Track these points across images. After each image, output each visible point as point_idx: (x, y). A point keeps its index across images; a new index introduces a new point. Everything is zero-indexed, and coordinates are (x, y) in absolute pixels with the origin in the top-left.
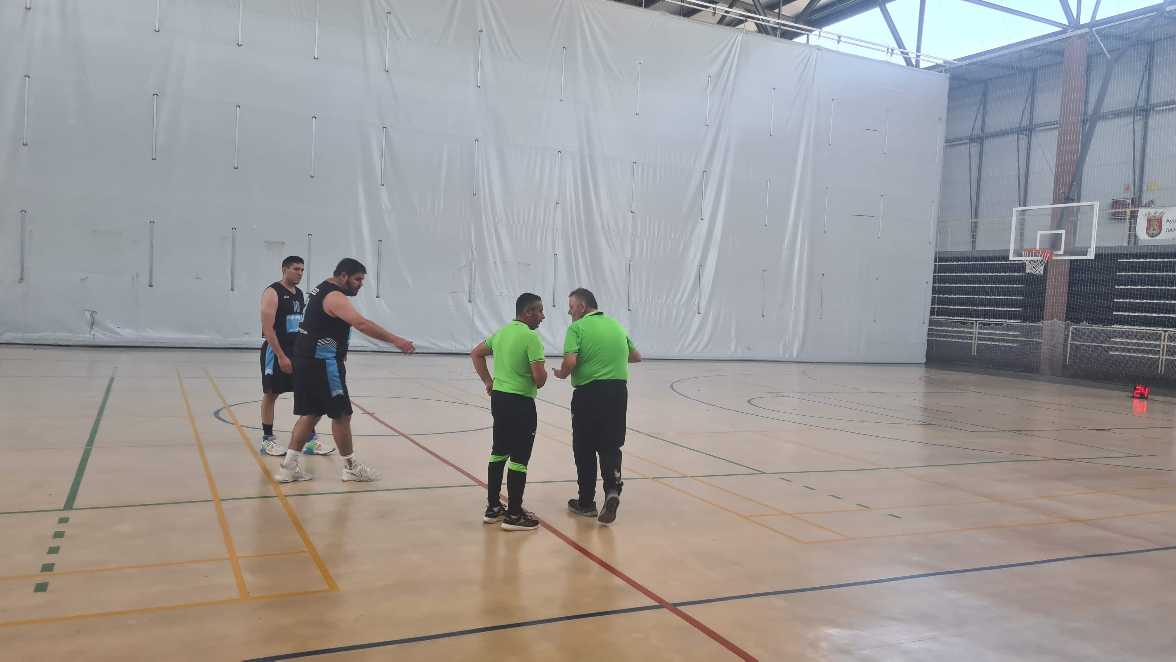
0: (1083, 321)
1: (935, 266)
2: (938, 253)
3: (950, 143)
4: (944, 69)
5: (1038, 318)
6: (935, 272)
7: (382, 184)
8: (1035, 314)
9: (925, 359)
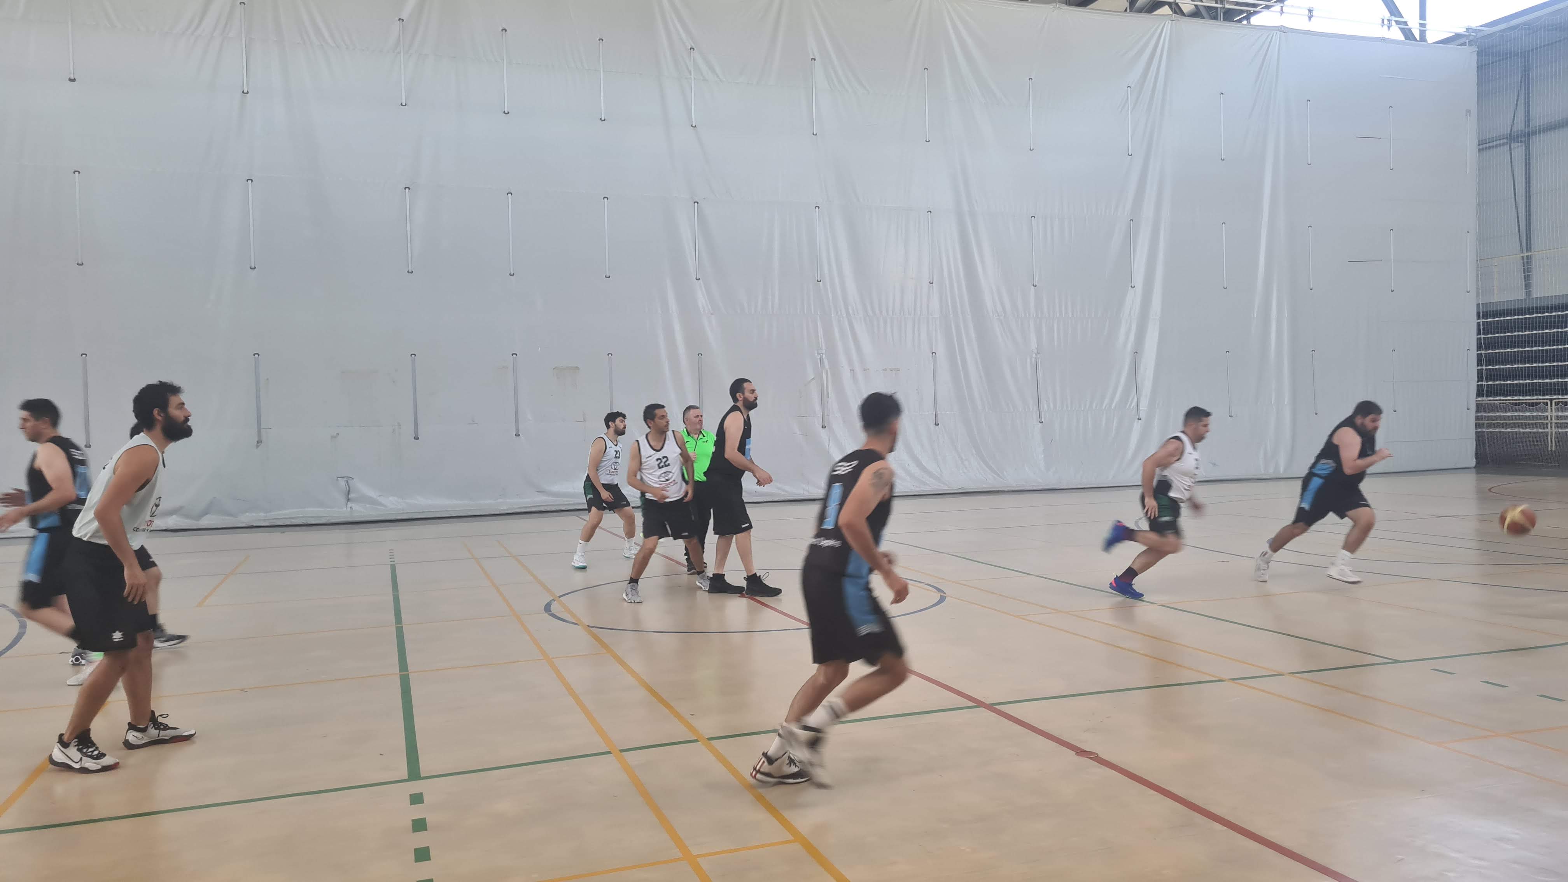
1: (1479, 324)
2: (1481, 305)
3: (1484, 145)
4: (1467, 41)
6: (1479, 333)
7: (698, 278)
9: (1475, 460)
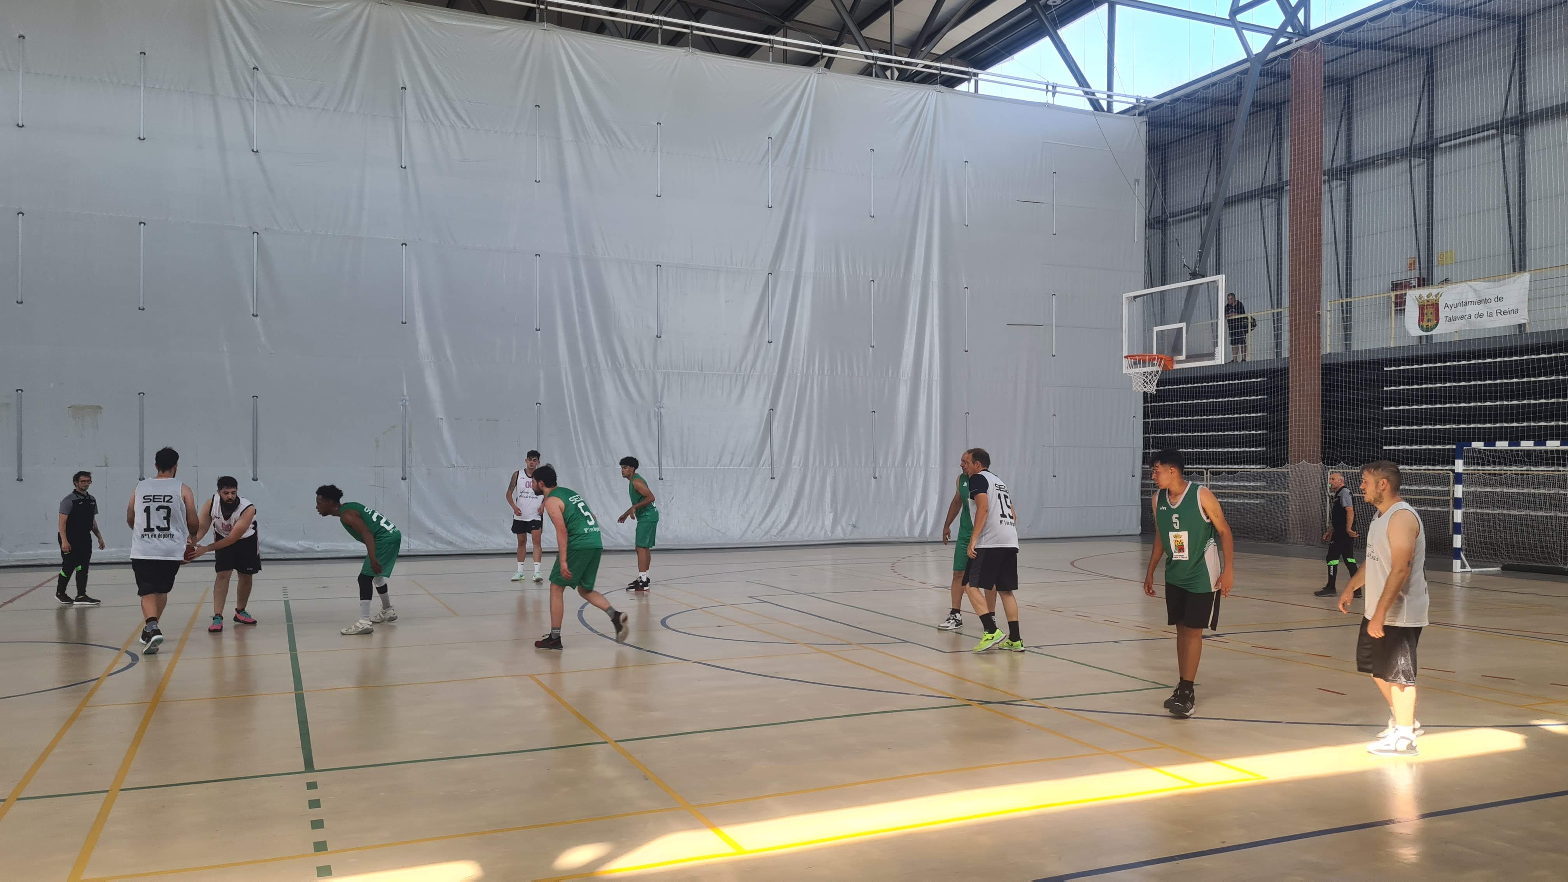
0: (1340, 462)
1: (1148, 393)
4: (1142, 111)
5: (1281, 461)
8: (1277, 454)
9: (1140, 528)
